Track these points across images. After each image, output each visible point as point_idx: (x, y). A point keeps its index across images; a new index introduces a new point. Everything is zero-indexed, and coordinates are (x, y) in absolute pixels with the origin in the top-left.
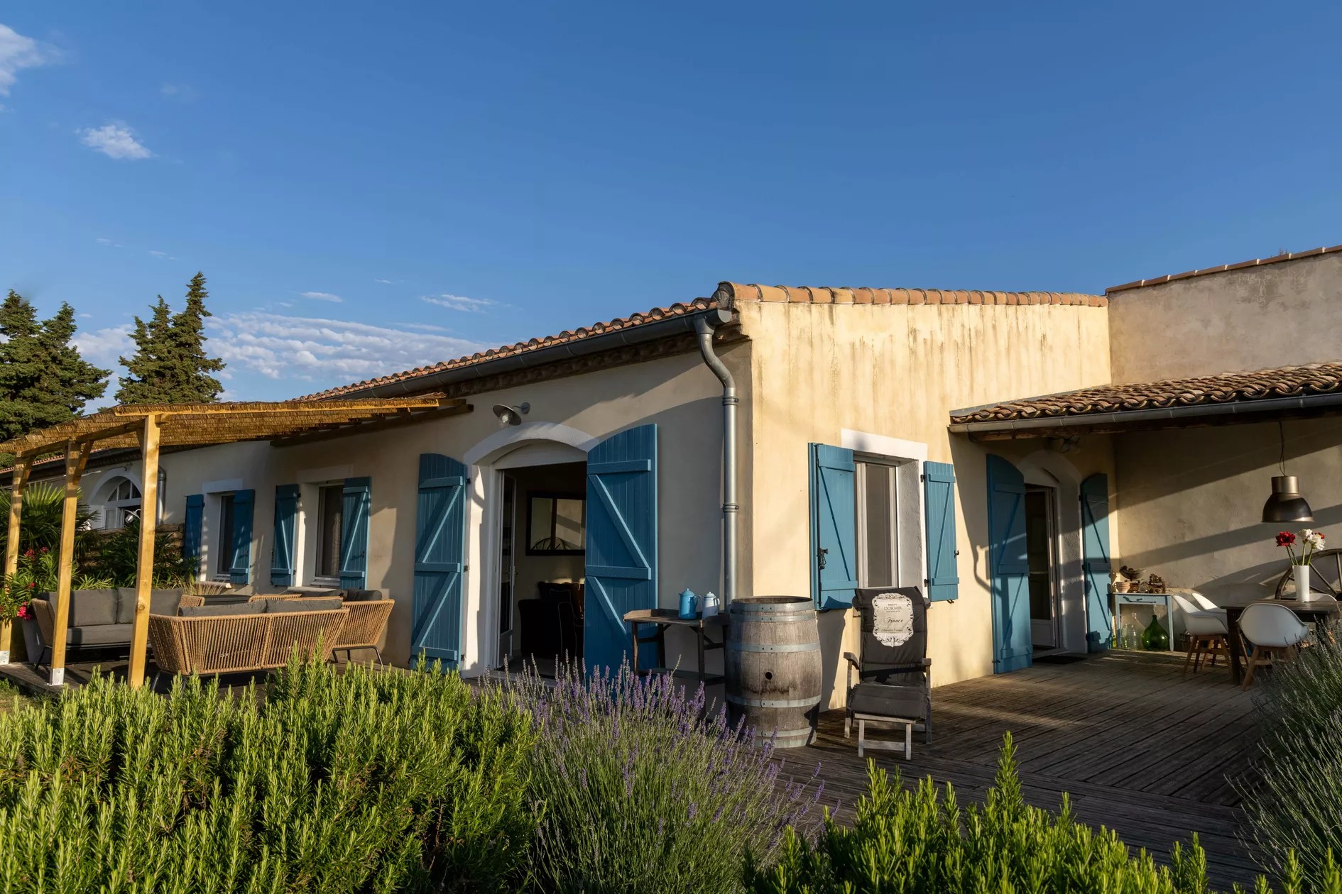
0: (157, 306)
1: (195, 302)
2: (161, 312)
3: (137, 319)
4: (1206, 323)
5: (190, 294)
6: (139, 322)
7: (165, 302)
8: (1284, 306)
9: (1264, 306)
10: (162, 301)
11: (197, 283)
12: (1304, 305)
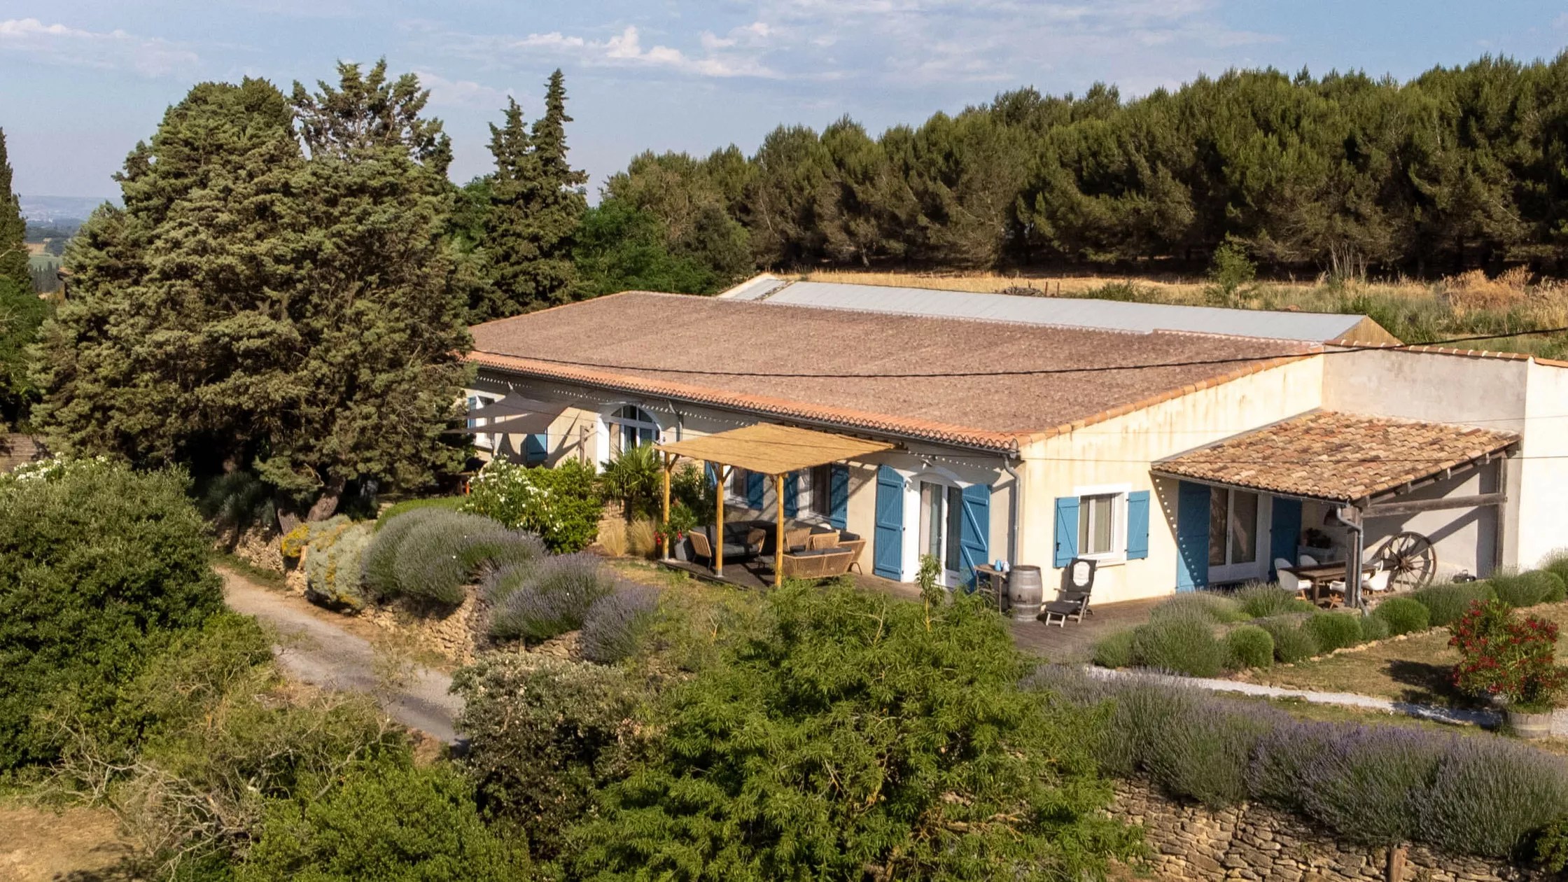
0: (509, 109)
1: (556, 107)
2: (514, 115)
3: (491, 125)
4: (1370, 379)
5: (549, 96)
6: (494, 129)
7: (516, 103)
8: (1405, 379)
9: (1397, 376)
10: (513, 102)
11: (556, 80)
12: (1414, 381)
